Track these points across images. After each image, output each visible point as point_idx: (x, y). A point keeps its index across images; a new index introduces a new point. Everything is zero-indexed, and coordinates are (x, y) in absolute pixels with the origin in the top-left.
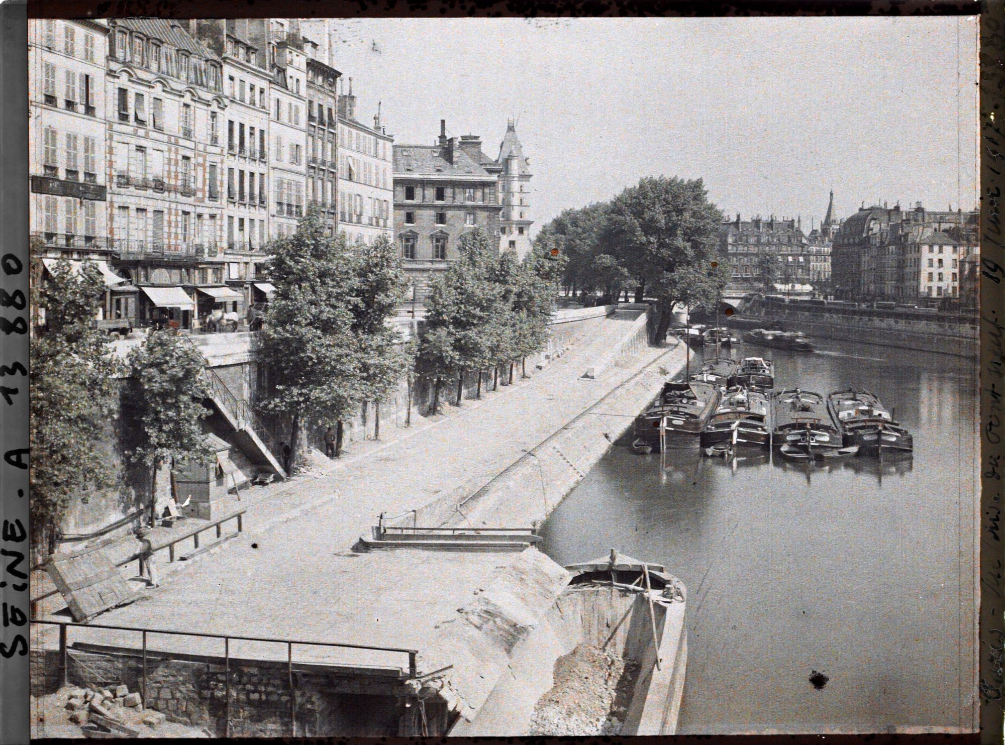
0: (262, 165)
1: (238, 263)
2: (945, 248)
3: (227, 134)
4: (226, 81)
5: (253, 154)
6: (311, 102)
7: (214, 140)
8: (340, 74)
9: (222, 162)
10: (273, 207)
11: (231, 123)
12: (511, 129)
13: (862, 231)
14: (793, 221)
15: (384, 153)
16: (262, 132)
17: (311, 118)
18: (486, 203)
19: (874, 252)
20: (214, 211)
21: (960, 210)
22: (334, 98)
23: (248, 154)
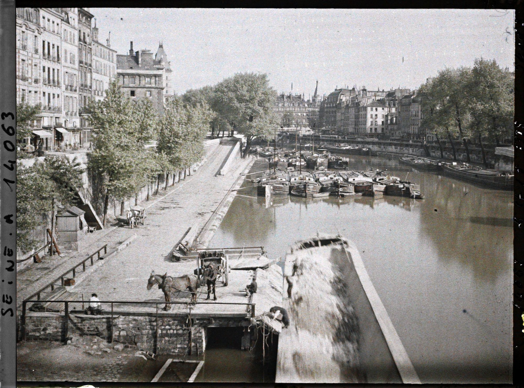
0: (59, 64)
1: (48, 117)
2: (379, 108)
3: (42, 48)
4: (41, 19)
5: (54, 58)
6: (80, 31)
7: (36, 51)
8: (93, 16)
9: (40, 63)
10: (63, 87)
11: (44, 42)
12: (161, 46)
13: (337, 101)
14: (300, 95)
15: (113, 59)
16: (58, 47)
17: (80, 40)
18: (157, 86)
19: (343, 110)
20: (37, 90)
21: (383, 90)
22: (90, 29)
23: (51, 59)
